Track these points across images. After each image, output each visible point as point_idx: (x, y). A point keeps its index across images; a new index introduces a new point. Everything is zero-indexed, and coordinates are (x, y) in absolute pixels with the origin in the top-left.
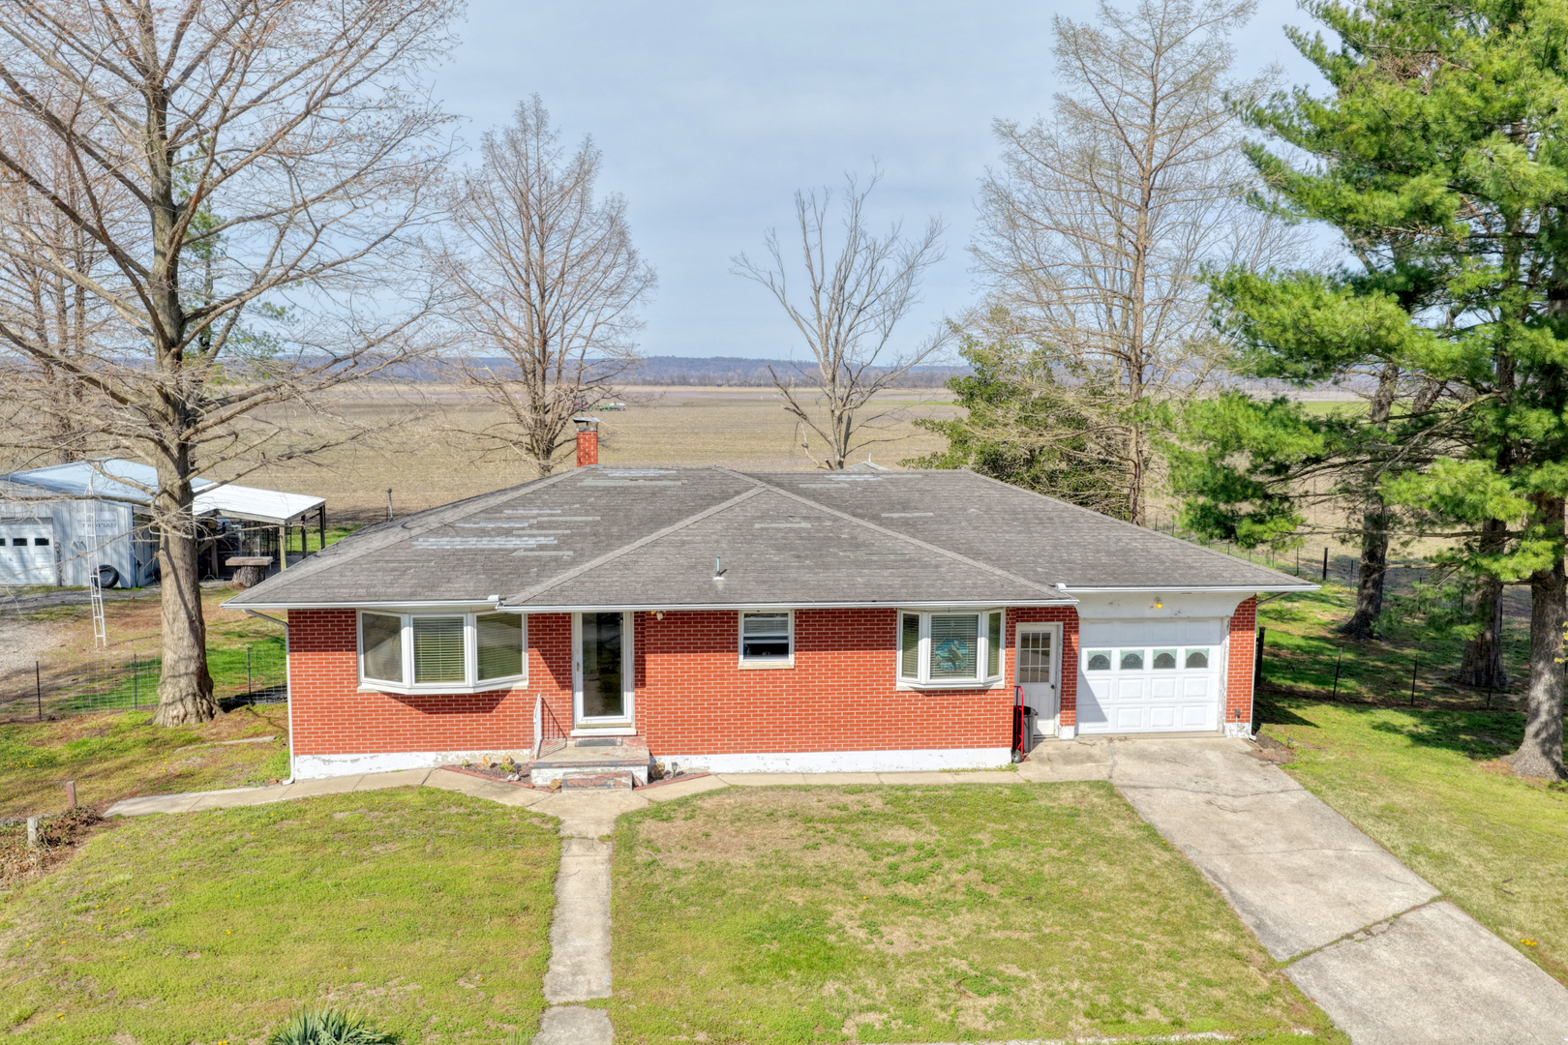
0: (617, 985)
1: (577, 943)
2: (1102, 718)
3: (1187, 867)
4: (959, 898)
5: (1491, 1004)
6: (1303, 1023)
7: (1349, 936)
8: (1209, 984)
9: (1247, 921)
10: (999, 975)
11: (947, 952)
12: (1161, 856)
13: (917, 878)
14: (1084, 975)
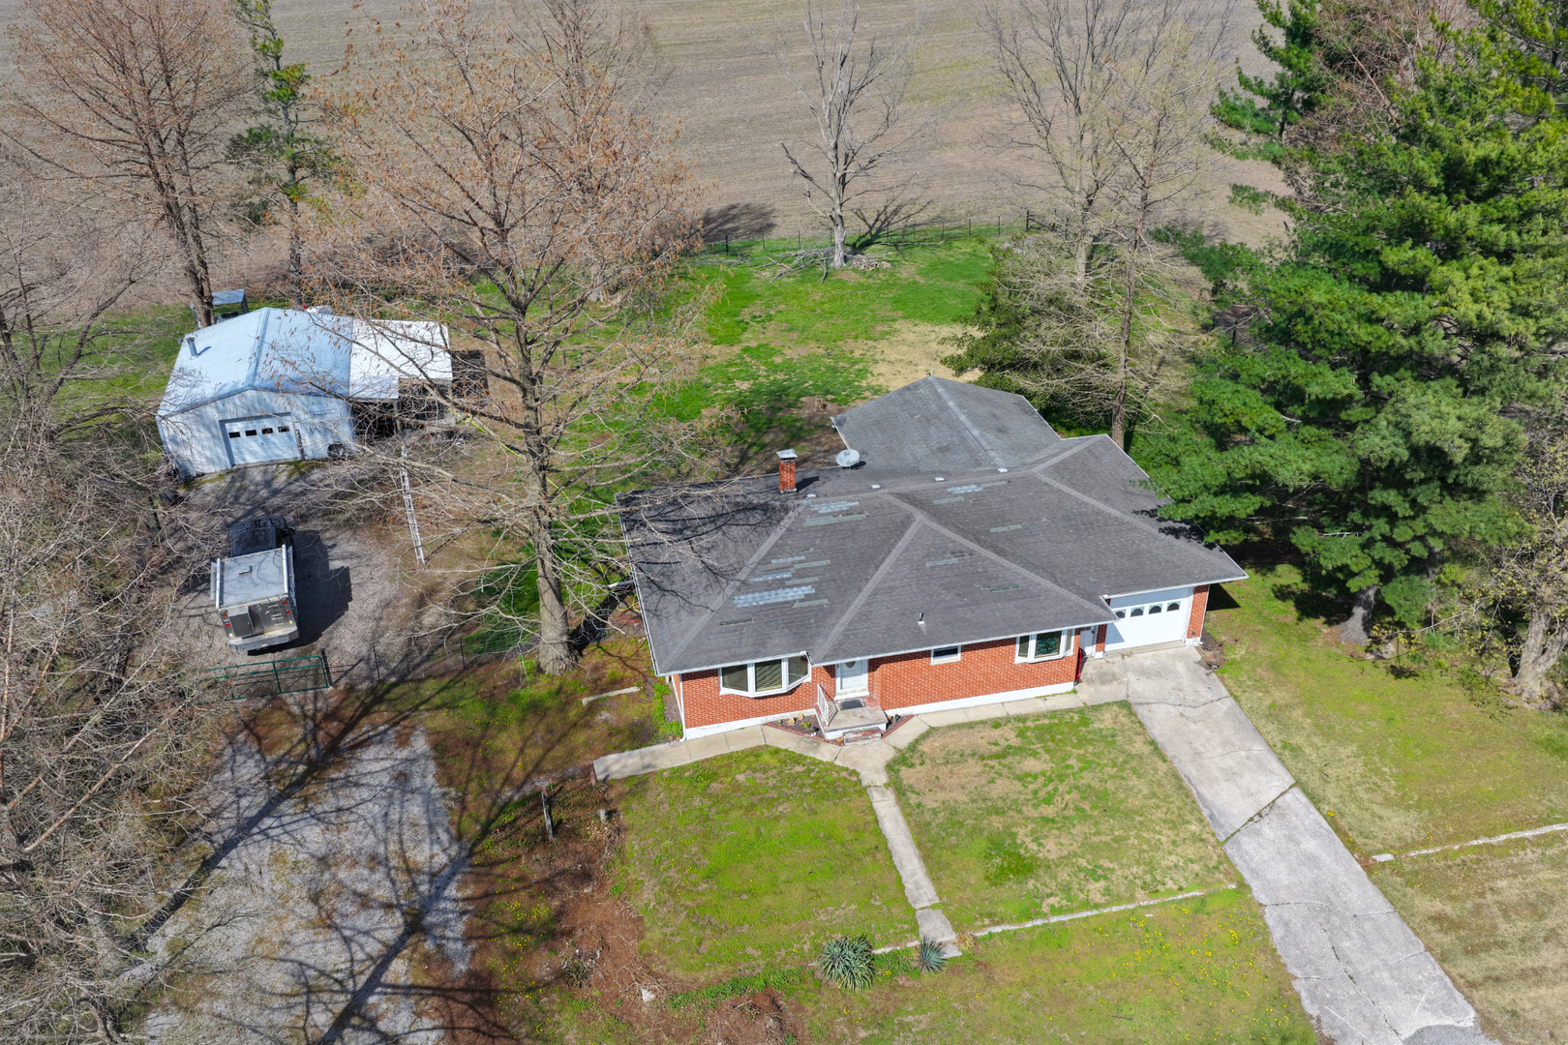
0: (939, 894)
1: (909, 867)
2: (1121, 640)
3: (1176, 776)
4: (1072, 813)
5: (1312, 861)
6: (1231, 881)
7: (1251, 819)
8: (1192, 861)
9: (1206, 813)
10: (1101, 867)
11: (1076, 855)
12: (1162, 767)
13: (1048, 801)
14: (1138, 862)
